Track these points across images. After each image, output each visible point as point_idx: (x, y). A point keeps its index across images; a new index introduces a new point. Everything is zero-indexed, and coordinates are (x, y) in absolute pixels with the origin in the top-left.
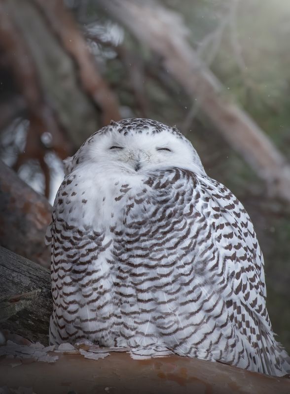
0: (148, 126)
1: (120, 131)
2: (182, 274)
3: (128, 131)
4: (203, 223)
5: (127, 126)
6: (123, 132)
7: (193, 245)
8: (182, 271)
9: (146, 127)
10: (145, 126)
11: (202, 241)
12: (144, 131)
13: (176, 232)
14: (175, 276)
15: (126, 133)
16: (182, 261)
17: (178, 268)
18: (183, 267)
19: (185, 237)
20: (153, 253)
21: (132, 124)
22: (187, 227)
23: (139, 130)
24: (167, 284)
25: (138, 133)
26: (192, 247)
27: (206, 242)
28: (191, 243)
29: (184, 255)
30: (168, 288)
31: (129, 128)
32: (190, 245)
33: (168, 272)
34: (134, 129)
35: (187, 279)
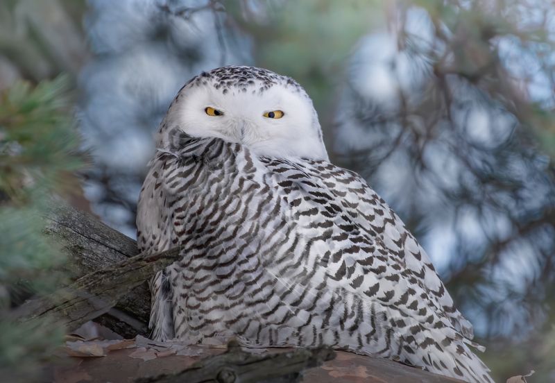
0: (255, 80)
1: (217, 87)
2: (245, 272)
3: (227, 88)
4: (267, 195)
5: (226, 81)
6: (221, 89)
7: (254, 228)
8: (245, 267)
9: (251, 82)
10: (249, 80)
11: (268, 220)
12: (250, 88)
13: (229, 218)
14: (237, 275)
15: (225, 91)
16: (243, 254)
17: (240, 264)
18: (245, 261)
19: (242, 220)
20: (211, 250)
21: (233, 78)
22: (243, 206)
23: (243, 87)
24: (230, 287)
25: (241, 91)
26: (253, 232)
27: (274, 219)
28: (252, 227)
29: (245, 246)
30: (230, 292)
31: (229, 84)
32: (251, 230)
33: (229, 271)
34: (235, 85)
35: (254, 276)
